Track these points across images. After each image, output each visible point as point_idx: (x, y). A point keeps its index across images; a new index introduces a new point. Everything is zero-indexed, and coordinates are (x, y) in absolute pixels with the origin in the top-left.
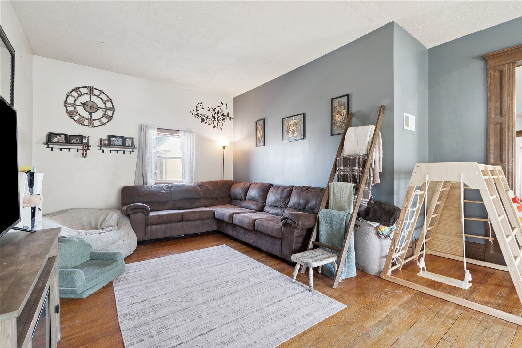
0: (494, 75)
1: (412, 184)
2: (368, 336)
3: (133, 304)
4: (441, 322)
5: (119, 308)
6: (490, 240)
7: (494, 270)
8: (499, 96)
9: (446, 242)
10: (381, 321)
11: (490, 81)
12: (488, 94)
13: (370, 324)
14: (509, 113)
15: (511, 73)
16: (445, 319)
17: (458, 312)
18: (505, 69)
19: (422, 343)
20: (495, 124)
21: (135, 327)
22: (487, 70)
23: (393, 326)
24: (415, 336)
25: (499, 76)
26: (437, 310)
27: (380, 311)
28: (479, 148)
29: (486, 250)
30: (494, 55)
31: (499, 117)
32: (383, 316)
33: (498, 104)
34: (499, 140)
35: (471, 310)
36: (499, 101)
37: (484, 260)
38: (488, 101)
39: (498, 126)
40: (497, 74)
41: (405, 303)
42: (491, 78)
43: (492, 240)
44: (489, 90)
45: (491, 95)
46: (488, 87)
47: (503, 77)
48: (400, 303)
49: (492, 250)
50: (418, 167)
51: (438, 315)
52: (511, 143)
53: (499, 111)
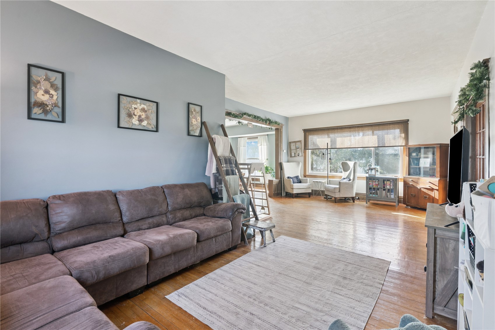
3: (359, 301)
5: (372, 306)
21: (371, 286)
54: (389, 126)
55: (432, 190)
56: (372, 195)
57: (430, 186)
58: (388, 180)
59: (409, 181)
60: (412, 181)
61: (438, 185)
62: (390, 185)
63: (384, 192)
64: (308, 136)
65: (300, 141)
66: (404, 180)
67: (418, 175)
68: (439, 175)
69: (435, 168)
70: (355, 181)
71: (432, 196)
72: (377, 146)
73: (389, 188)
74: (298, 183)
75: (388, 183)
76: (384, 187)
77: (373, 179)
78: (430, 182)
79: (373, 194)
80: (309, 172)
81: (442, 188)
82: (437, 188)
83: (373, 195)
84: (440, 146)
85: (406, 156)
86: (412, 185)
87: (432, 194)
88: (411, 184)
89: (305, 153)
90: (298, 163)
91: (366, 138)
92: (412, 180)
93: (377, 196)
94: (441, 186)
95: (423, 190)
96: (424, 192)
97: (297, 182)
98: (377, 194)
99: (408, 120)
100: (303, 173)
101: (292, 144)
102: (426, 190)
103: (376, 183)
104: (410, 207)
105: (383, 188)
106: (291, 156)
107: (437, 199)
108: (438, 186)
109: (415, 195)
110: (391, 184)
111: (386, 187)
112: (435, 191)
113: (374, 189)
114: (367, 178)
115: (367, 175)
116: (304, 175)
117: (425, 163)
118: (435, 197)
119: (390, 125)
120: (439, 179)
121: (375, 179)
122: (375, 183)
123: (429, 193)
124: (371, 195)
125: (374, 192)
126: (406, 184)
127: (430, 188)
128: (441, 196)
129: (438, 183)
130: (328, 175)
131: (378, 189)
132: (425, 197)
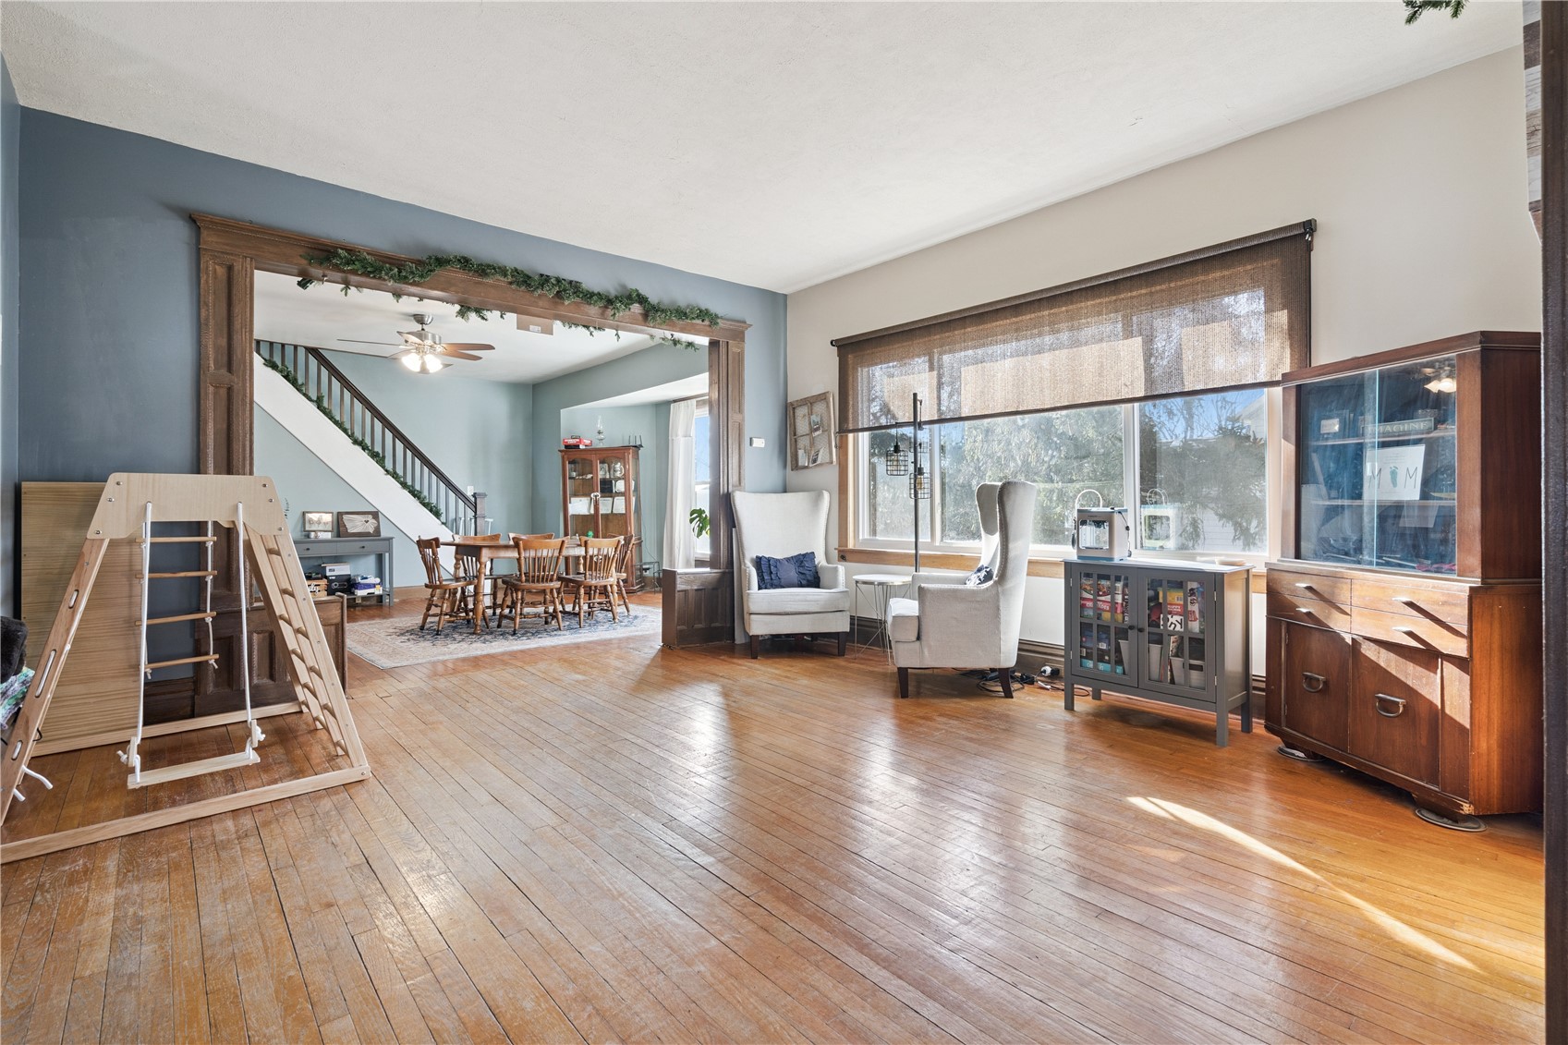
0: (215, 271)
1: (98, 533)
2: (126, 978)
4: (239, 852)
6: (212, 662)
7: (224, 729)
8: (225, 323)
9: (92, 700)
10: (114, 937)
11: (207, 282)
12: (203, 311)
13: (97, 959)
14: (245, 366)
15: (248, 280)
16: (240, 843)
17: (247, 821)
18: (237, 267)
19: (251, 900)
20: (216, 387)
22: (198, 252)
23: (158, 922)
24: (225, 901)
25: (225, 278)
26: (208, 841)
27: (85, 924)
28: (178, 440)
29: (196, 690)
30: (216, 223)
31: (224, 371)
32: (108, 926)
33: (224, 342)
34: (225, 426)
35: (261, 807)
36: (225, 336)
37: (192, 715)
38: (200, 327)
39: (223, 392)
40: (221, 271)
41: (125, 874)
42: (207, 274)
43: (216, 661)
44: (205, 302)
45: (208, 315)
46: (202, 293)
47: (235, 282)
48: (112, 880)
49: (211, 684)
50: (118, 484)
51: (219, 847)
52: (248, 435)
53: (225, 359)
54: (1202, 278)
55: (1428, 656)
56: (1095, 666)
57: (1411, 634)
58: (1177, 579)
59: (1294, 592)
60: (1309, 594)
61: (1464, 629)
62: (1186, 614)
63: (1155, 649)
64: (855, 369)
65: (823, 397)
66: (1268, 585)
67: (1347, 554)
68: (1475, 561)
69: (1452, 508)
70: (1009, 584)
71: (1431, 704)
72: (1142, 394)
73: (1178, 628)
74: (801, 586)
75: (1175, 597)
76: (1154, 623)
77: (1101, 577)
78: (1411, 605)
79: (1101, 659)
80: (860, 536)
81: (1502, 647)
82: (1459, 647)
83: (1102, 666)
84: (1484, 350)
85: (1286, 438)
86: (1309, 614)
87: (1426, 684)
88: (1304, 610)
89: (842, 447)
90: (817, 493)
91: (1090, 355)
92: (1309, 588)
93: (1119, 670)
94: (1494, 635)
95: (1374, 658)
96: (1378, 666)
97: (796, 581)
98: (1119, 662)
99: (1309, 227)
100: (834, 543)
101: (801, 412)
102: (1392, 656)
103: (1113, 598)
104: (1302, 755)
105: (1147, 629)
106: (796, 467)
107: (1461, 727)
108: (1470, 637)
109: (1326, 683)
110: (1195, 608)
111: (1165, 625)
112: (1449, 669)
113: (1104, 629)
114: (1069, 566)
115: (1071, 554)
116: (839, 551)
117: (1394, 474)
118: (1448, 711)
119: (1206, 272)
120: (1476, 581)
121: (1107, 578)
122: (1108, 598)
123: (1407, 675)
124: (1090, 664)
125: (1103, 646)
126: (1279, 607)
127: (1414, 644)
128: (1495, 706)
129: (1466, 612)
130: (920, 552)
131: (1122, 633)
132: (1381, 700)
